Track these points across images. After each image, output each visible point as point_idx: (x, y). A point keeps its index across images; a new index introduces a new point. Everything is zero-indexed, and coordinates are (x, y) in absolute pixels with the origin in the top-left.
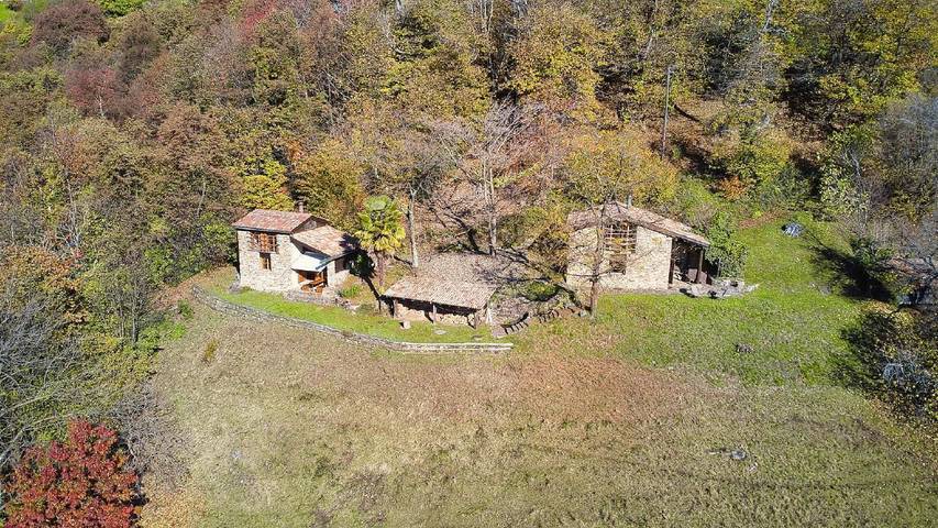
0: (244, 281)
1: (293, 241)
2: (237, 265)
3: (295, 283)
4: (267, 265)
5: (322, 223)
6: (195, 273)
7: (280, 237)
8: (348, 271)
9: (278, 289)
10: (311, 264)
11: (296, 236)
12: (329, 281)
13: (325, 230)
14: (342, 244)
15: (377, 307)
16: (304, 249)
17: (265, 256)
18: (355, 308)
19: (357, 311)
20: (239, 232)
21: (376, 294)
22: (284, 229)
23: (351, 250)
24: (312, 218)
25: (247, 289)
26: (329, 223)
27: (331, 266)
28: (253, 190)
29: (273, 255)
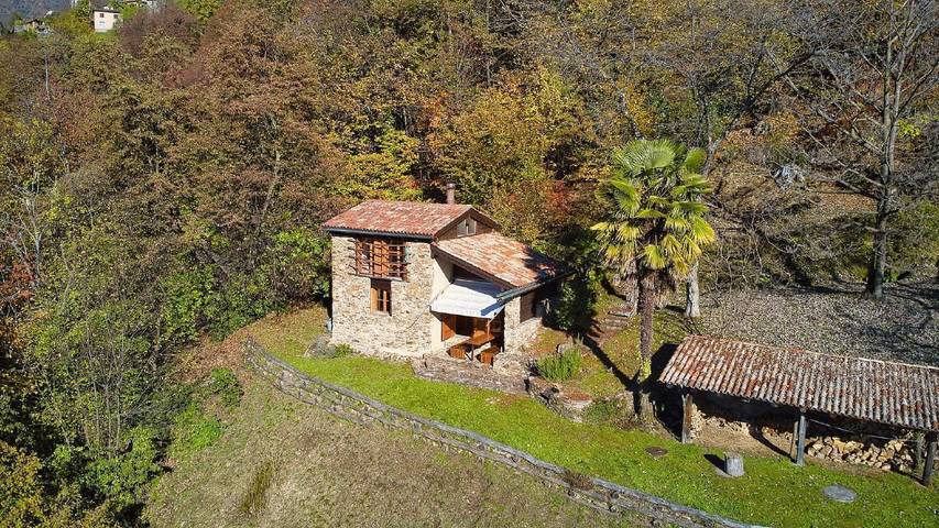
0: (340, 334)
1: (438, 255)
2: (327, 303)
3: (436, 342)
4: (385, 304)
5: (487, 226)
6: (256, 317)
7: (411, 248)
8: (538, 321)
9: (403, 352)
10: (471, 302)
11: (443, 245)
12: (507, 341)
13: (491, 239)
14: (530, 265)
15: (630, 406)
16: (459, 272)
17: (381, 285)
18: (580, 406)
19: (587, 413)
20: (335, 239)
21: (618, 374)
22: (420, 229)
23: (549, 277)
24: (472, 214)
25: (343, 351)
26: (498, 228)
27: (513, 309)
28: (362, 175)
29: (396, 284)
